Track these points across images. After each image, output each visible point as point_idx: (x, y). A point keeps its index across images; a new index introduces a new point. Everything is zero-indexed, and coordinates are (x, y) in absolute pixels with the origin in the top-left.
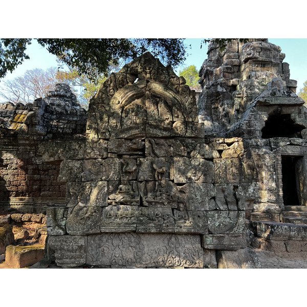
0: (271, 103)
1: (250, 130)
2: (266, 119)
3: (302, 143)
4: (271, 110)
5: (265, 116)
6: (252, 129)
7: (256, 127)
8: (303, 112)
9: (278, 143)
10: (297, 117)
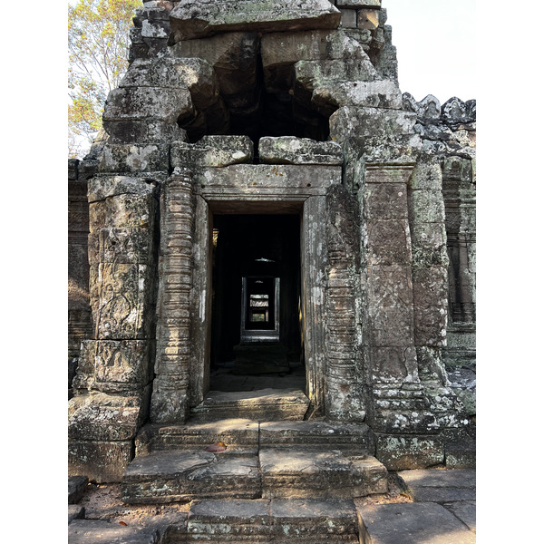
0: (212, 21)
1: (130, 120)
2: (195, 80)
3: (300, 151)
4: (222, 49)
5: (190, 71)
6: (137, 115)
7: (153, 110)
8: (337, 54)
9: (201, 155)
10: (317, 71)
